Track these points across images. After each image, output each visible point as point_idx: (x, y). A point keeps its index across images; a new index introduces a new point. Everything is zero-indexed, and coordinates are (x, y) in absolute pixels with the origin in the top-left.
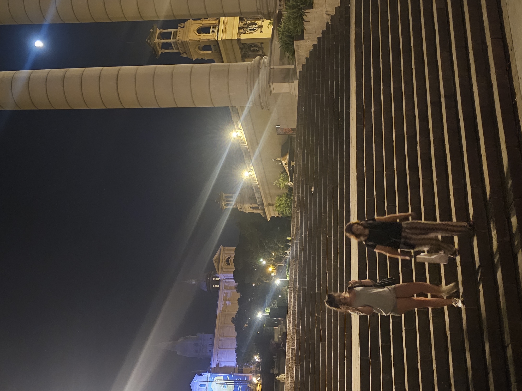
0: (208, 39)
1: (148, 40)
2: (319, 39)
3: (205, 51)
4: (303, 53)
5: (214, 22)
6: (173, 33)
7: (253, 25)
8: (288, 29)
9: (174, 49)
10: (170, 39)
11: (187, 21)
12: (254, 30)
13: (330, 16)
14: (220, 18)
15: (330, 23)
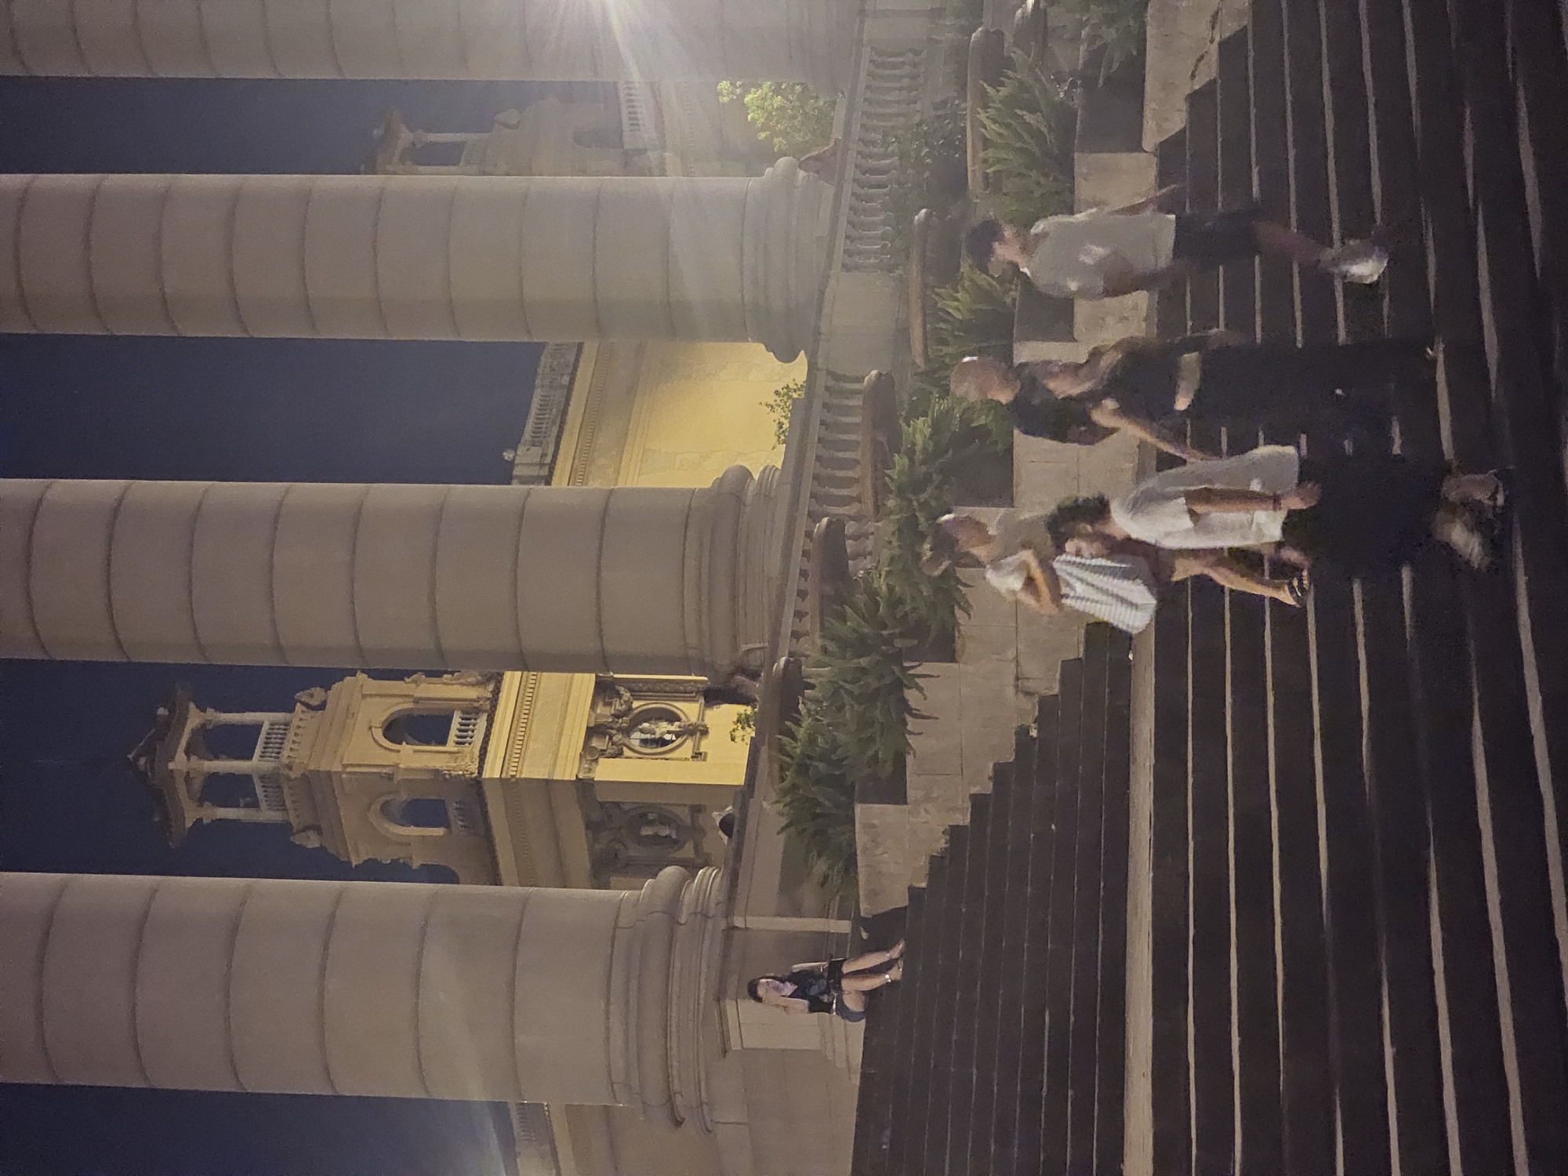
0: (437, 770)
1: (136, 759)
2: (978, 802)
3: (412, 827)
4: (896, 863)
5: (472, 693)
6: (268, 734)
7: (660, 719)
8: (826, 747)
9: (263, 805)
10: (250, 758)
11: (342, 680)
12: (664, 743)
13: (1036, 700)
14: (503, 674)
15: (1034, 733)
